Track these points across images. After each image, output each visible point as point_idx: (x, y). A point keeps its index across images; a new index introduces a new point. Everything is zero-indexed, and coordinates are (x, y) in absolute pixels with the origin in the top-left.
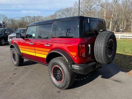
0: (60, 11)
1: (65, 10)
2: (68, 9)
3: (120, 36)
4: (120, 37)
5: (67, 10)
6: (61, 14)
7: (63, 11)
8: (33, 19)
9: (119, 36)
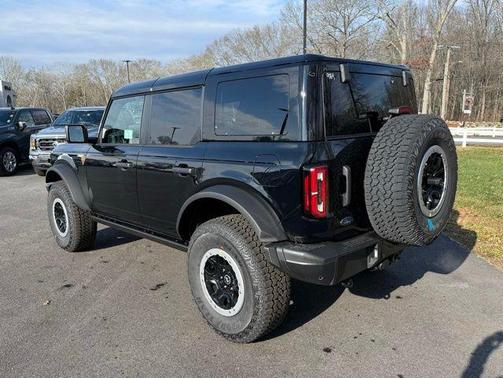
0: (226, 39)
1: (248, 36)
2: (257, 33)
3: (465, 136)
4: (465, 141)
5: (256, 36)
6: (230, 52)
7: (240, 39)
8: (121, 71)
9: (462, 137)
